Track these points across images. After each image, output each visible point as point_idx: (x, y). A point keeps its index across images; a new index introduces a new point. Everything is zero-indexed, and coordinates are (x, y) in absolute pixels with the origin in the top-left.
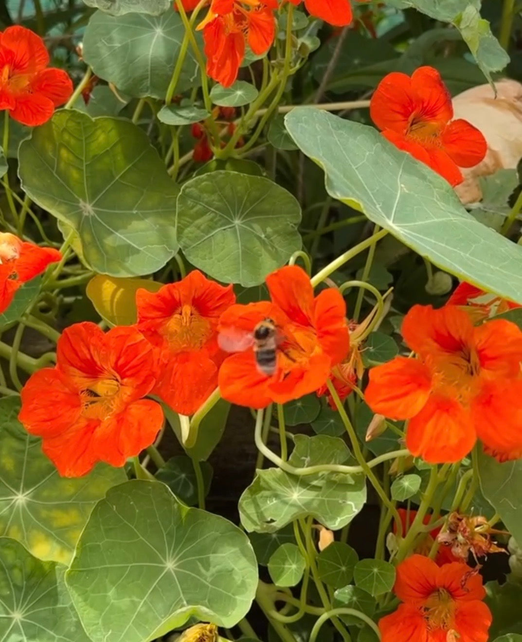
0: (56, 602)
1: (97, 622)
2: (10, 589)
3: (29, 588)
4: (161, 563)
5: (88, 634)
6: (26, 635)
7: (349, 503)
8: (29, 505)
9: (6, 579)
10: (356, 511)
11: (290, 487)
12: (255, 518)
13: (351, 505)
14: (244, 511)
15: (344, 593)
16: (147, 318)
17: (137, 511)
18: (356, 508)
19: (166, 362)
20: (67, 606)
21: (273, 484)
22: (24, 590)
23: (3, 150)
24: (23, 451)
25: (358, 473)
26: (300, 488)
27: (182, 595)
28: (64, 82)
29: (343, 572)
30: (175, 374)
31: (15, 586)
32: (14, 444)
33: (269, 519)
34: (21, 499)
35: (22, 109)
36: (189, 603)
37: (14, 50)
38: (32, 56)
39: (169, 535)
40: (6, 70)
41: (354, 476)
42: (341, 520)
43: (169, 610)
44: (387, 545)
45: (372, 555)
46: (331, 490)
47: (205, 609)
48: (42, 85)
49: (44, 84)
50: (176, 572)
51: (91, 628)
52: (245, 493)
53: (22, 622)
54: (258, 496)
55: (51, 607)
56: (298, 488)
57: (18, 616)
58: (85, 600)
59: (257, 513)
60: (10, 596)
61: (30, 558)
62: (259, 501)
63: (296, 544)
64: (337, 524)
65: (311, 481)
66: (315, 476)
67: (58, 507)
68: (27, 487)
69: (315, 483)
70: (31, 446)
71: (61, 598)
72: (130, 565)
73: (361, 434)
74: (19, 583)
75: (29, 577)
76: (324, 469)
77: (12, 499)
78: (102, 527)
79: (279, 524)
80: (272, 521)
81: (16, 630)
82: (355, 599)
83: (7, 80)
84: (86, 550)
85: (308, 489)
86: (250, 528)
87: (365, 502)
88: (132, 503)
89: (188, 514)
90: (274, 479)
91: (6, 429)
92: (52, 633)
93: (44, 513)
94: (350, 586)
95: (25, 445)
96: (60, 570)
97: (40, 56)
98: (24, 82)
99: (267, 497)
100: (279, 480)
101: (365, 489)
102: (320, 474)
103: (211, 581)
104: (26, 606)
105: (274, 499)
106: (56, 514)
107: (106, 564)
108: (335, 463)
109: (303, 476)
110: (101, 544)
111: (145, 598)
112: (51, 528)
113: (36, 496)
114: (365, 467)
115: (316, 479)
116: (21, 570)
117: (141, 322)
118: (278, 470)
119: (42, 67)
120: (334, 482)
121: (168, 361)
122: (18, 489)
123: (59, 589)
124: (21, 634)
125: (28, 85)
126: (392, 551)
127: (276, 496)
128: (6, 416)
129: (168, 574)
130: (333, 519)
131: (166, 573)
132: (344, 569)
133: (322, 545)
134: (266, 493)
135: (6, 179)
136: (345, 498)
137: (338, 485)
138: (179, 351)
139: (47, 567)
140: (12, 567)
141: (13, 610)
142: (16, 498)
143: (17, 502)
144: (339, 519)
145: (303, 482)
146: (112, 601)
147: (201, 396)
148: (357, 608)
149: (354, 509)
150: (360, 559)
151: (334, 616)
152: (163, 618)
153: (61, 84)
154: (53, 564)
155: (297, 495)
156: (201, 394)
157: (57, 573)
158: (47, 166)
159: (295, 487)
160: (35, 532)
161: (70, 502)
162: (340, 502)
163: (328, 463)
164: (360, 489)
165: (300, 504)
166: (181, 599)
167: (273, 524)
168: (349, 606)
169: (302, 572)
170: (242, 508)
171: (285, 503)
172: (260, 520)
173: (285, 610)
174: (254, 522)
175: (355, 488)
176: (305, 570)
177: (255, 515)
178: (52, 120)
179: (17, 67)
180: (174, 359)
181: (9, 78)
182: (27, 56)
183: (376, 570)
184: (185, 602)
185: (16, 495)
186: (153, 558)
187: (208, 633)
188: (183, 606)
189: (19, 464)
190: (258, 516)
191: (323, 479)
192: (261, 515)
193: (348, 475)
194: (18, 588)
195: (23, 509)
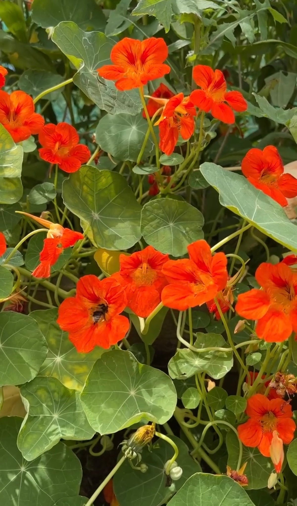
0: (75, 409)
1: (94, 419)
2: (52, 402)
3: (62, 403)
4: (128, 391)
5: (91, 425)
6: (60, 425)
7: (224, 366)
8: (63, 362)
9: (51, 397)
10: (228, 370)
11: (193, 358)
13: (225, 368)
14: (170, 369)
15: (220, 413)
16: (125, 269)
17: (117, 365)
18: (228, 369)
19: (134, 290)
20: (81, 412)
21: (186, 356)
22: (59, 404)
23: (54, 186)
24: (60, 336)
25: (229, 352)
26: (200, 359)
27: (138, 408)
28: (86, 152)
29: (220, 402)
30: (138, 297)
31: (55, 401)
32: (56, 332)
33: (183, 373)
34: (59, 359)
35: (65, 164)
36: (141, 411)
37: (62, 135)
38: (70, 138)
39: (133, 378)
40: (57, 145)
41: (227, 353)
42: (220, 375)
43: (131, 414)
44: (243, 389)
45: (235, 394)
46: (215, 360)
47: (150, 414)
49: (76, 152)
50: (135, 396)
51: (92, 422)
52: (171, 360)
53: (58, 419)
54: (178, 362)
55: (73, 412)
56: (198, 359)
57: (56, 416)
58: (90, 408)
59: (177, 370)
60: (53, 406)
61: (63, 387)
62: (178, 364)
63: (196, 388)
64: (218, 376)
65: (205, 356)
66: (207, 353)
67: (77, 364)
68: (62, 353)
69: (207, 356)
70: (65, 333)
71: (78, 408)
72: (113, 392)
73: (231, 330)
74: (57, 400)
75: (62, 397)
76: (212, 349)
77: (54, 359)
78: (99, 372)
79: (188, 375)
80: (185, 374)
81: (55, 423)
82: (225, 416)
83: (57, 150)
84: (91, 383)
85: (204, 359)
86: (174, 377)
87: (232, 366)
88: (114, 361)
89: (143, 368)
90: (186, 354)
91: (52, 325)
92: (72, 425)
93: (70, 367)
94: (223, 410)
95: (61, 332)
96: (78, 394)
97: (74, 138)
98: (66, 151)
99: (182, 362)
100: (189, 355)
101: (232, 360)
102: (210, 352)
103: (153, 402)
104: (60, 411)
105: (186, 364)
106: (76, 367)
107: (100, 391)
108: (217, 347)
109: (201, 353)
110: (98, 381)
111: (120, 409)
112: (73, 374)
113: (66, 358)
114: (234, 348)
115: (208, 354)
116: (58, 393)
117: (122, 270)
118: (188, 349)
119: (74, 144)
120: (217, 356)
122: (57, 355)
123: (77, 403)
124: (58, 425)
125: (68, 153)
126: (245, 392)
127: (187, 362)
128: (53, 318)
129: (132, 397)
130: (216, 374)
131: (131, 397)
132: (220, 400)
133: (209, 389)
134: (182, 360)
135: (55, 200)
136: (222, 364)
137: (219, 357)
138: (140, 286)
139: (71, 392)
140: (54, 392)
141: (53, 413)
142: (56, 359)
143: (57, 361)
144: (219, 374)
145: (201, 356)
146: (103, 409)
147: (151, 308)
148: (226, 420)
149: (227, 370)
150: (229, 395)
151: (215, 425)
152: (128, 418)
153: (85, 152)
154: (74, 391)
155: (198, 362)
157: (76, 395)
158: (76, 194)
159: (197, 358)
160: (65, 376)
161: (84, 361)
162: (220, 366)
163: (214, 346)
164: (230, 360)
165: (199, 366)
166: (138, 409)
167: (185, 375)
168: (222, 419)
169: (199, 402)
170: (170, 367)
171: (192, 366)
172: (178, 373)
173: (189, 422)
174: (176, 375)
175: (228, 359)
176: (200, 401)
177: (176, 371)
178: (80, 170)
179: (63, 143)
180: (138, 290)
181: (59, 149)
182: (68, 138)
183: (237, 401)
184: (140, 411)
185: (56, 357)
186: (124, 389)
187: (151, 430)
188: (138, 413)
189: (58, 341)
190: (178, 371)
191: (211, 355)
192: (179, 371)
193: (224, 353)
194: (56, 402)
195: (60, 364)
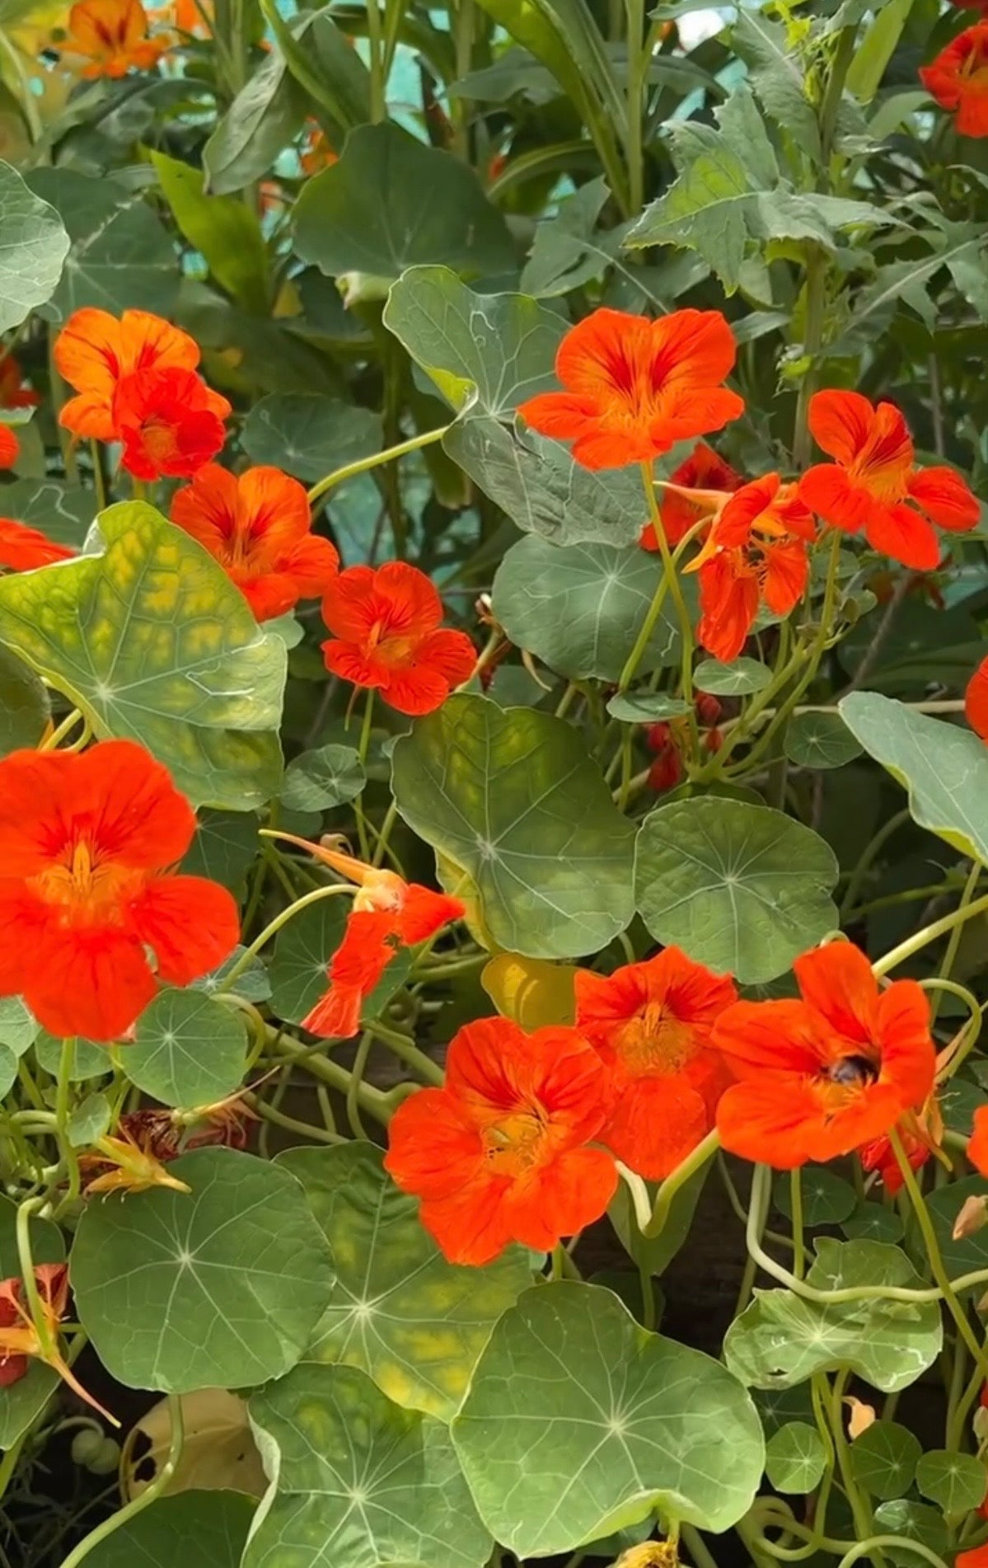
0: (421, 1477)
1: (498, 1506)
2: (348, 1451)
3: (379, 1452)
4: (603, 1421)
5: (485, 1523)
6: (372, 1528)
7: (911, 1350)
8: (376, 1320)
9: (342, 1434)
10: (925, 1365)
11: (807, 1322)
12: (753, 1367)
13: (915, 1355)
14: (733, 1354)
15: (893, 1511)
16: (591, 1017)
17: (565, 1332)
18: (924, 1359)
19: (620, 1089)
20: (440, 1485)
21: (780, 1314)
22: (370, 1455)
23: (359, 755)
24: (370, 1233)
25: (928, 1302)
26: (827, 1325)
27: (637, 1477)
28: (463, 651)
29: (895, 1472)
30: (636, 1110)
31: (356, 1445)
32: (356, 1219)
33: (775, 1370)
34: (363, 1310)
35: (399, 689)
36: (647, 1487)
37: (392, 599)
38: (417, 611)
39: (616, 1375)
40: (376, 630)
41: (921, 1307)
42: (899, 1378)
43: (617, 1494)
44: (975, 1427)
45: (941, 1445)
46: (881, 1329)
47: (677, 1496)
48: (427, 653)
49: (434, 652)
50: (625, 1437)
51: (491, 1515)
52: (734, 1326)
53: (365, 1506)
54: (756, 1331)
55: (413, 1487)
56: (822, 1325)
57: (358, 1496)
58: (482, 1468)
59: (756, 1358)
60: (348, 1463)
61: (382, 1403)
62: (758, 1339)
63: (815, 1425)
64: (892, 1383)
65: (846, 1314)
66: (851, 1305)
67: (421, 1327)
68: (374, 1291)
69: (851, 1317)
70: (385, 1224)
71: (429, 1472)
72: (553, 1419)
73: (943, 1228)
74: (363, 1442)
75: (381, 1432)
76: (871, 1293)
77: (350, 1310)
78: (509, 1353)
79: (792, 1377)
80: (780, 1373)
81: (355, 1518)
82: (911, 1523)
83: (375, 645)
84: (484, 1385)
85: (841, 1327)
86: (747, 1382)
87: (940, 1350)
88: (557, 1318)
89: (649, 1344)
90: (781, 1307)
91: (343, 1194)
92: (413, 1528)
93: (400, 1336)
94: (904, 1501)
95: (373, 1223)
96: (429, 1426)
97: (428, 610)
98: (402, 649)
99: (771, 1334)
100: (790, 1309)
101: (940, 1329)
102: (861, 1304)
103: (686, 1457)
104: (375, 1480)
105: (783, 1338)
106: (421, 1338)
107: (514, 1413)
108: (887, 1284)
109: (833, 1304)
110: (508, 1380)
111: (576, 1476)
112: (411, 1360)
113: (386, 1307)
114: (947, 1290)
115: (856, 1310)
116: (367, 1421)
117: (582, 1023)
118: (787, 1292)
119: (432, 627)
120: (887, 1317)
121: (626, 1089)
122: (359, 1295)
123: (426, 1457)
124: (365, 1528)
125: (408, 654)
126: (983, 1439)
127: (786, 1334)
128: (346, 1173)
129: (614, 1440)
130: (886, 1375)
131: (610, 1438)
132: (896, 1467)
133: (855, 1430)
134: (769, 1328)
135: (359, 800)
136: (905, 1343)
137: (895, 1322)
138: (642, 1075)
139: (408, 1419)
140: (355, 1414)
141: (351, 1486)
142: (355, 1308)
143: (358, 1315)
144: (895, 1377)
145: (832, 1315)
146: (524, 1475)
147: (677, 1150)
148: (914, 1537)
149: (921, 1362)
150: (926, 1449)
151: (874, 1550)
152: (605, 1509)
153: (460, 653)
154: (418, 1415)
155: (821, 1337)
156: (680, 1144)
157: (424, 1429)
158: (431, 780)
159: (818, 1322)
160: (385, 1365)
161: (444, 1320)
162: (897, 1348)
163: (876, 1283)
164: (931, 1329)
165: (827, 1349)
166: (635, 1481)
167: (783, 1377)
168: (902, 1533)
169: (821, 1473)
170: (730, 1348)
171: (801, 1347)
172: (758, 1369)
173: (784, 1540)
174: (751, 1374)
175: (923, 1327)
176: (825, 1471)
177: (753, 1361)
178: (443, 708)
179: (394, 625)
180: (633, 1087)
181: (379, 642)
182: (409, 612)
183: (954, 1470)
184: (642, 1487)
185: (356, 1304)
186: (590, 1412)
187: (664, 1557)
188: (639, 1491)
189: (362, 1253)
190: (756, 1364)
191: (866, 1311)
192: (761, 1362)
193: (910, 1306)
194: (362, 1451)
195: (367, 1324)
